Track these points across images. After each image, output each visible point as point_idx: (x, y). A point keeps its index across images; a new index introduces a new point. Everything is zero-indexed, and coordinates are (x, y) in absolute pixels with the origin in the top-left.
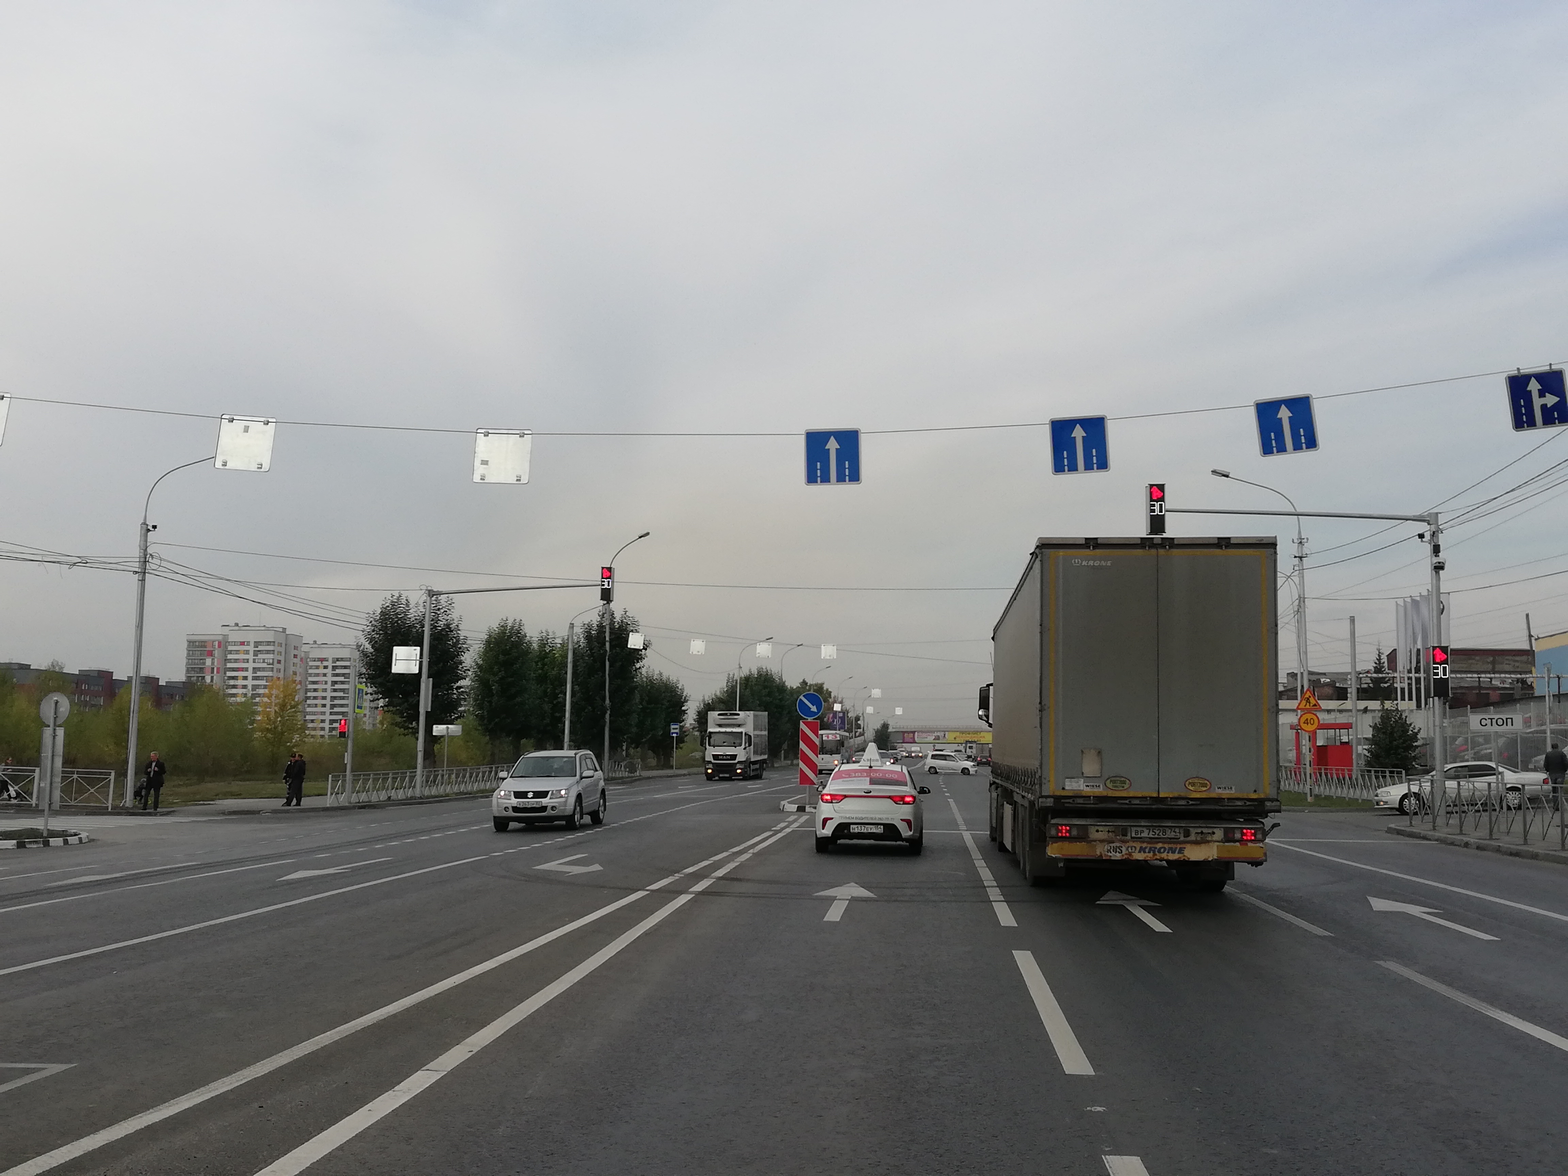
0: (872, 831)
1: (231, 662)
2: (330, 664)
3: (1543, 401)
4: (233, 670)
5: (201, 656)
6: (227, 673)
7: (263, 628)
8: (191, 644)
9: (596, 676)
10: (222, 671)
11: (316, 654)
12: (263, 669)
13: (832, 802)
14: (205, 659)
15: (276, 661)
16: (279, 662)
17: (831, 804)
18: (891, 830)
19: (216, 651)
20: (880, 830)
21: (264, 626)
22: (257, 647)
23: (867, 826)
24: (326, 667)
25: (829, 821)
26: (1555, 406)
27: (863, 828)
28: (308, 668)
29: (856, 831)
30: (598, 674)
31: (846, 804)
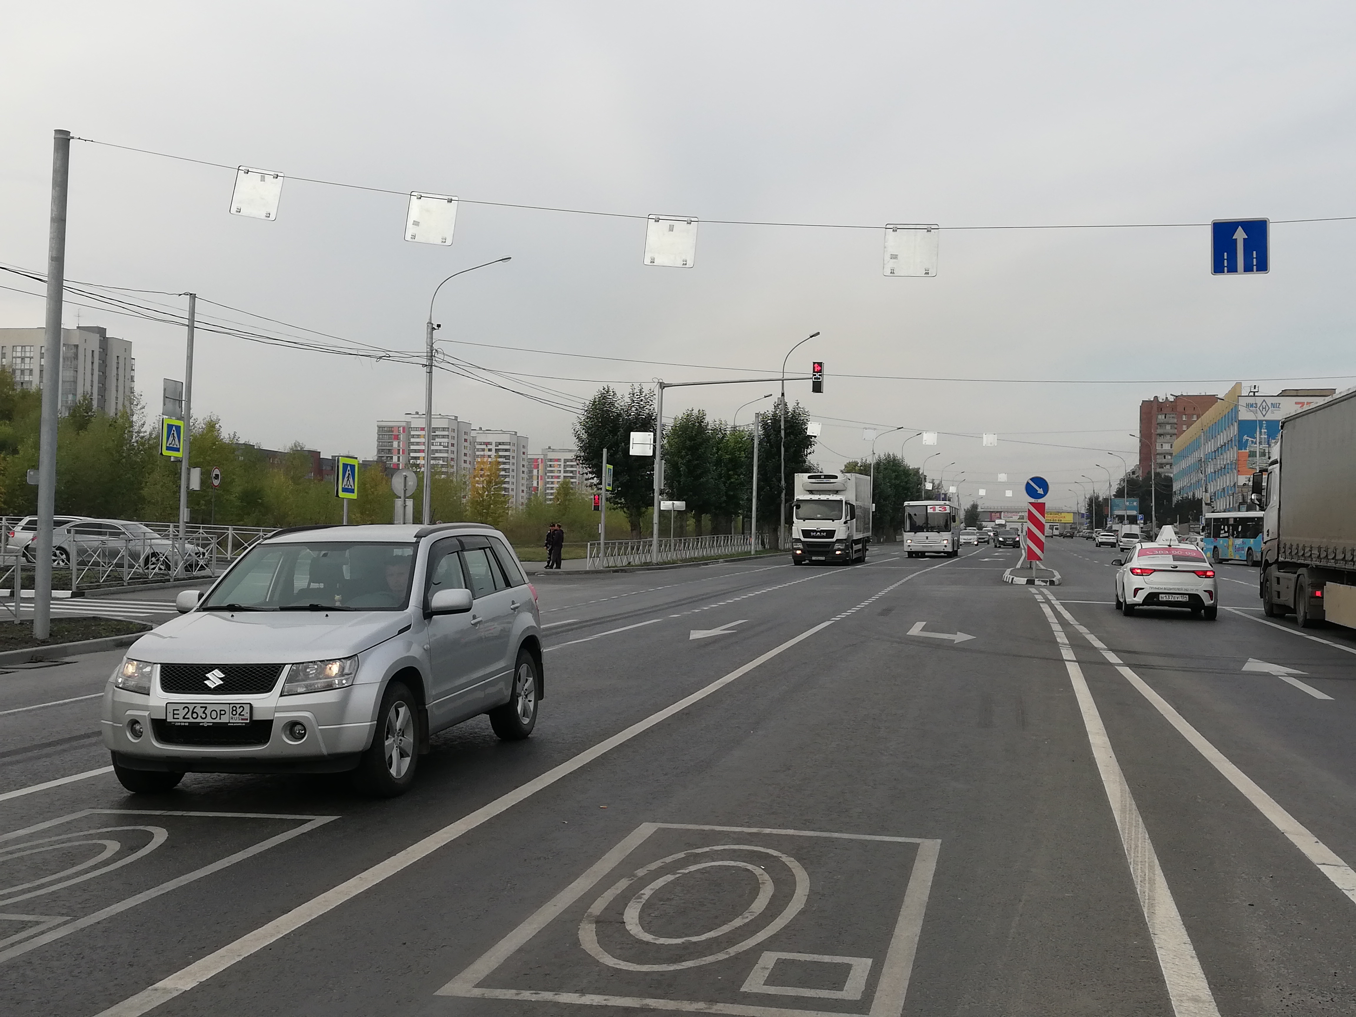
0: (1178, 600)
1: (414, 445)
2: (493, 447)
4: (415, 451)
5: (389, 439)
6: (411, 454)
7: (439, 417)
8: (381, 429)
9: (774, 460)
10: (406, 452)
11: (481, 438)
12: (440, 451)
13: (1143, 575)
14: (393, 442)
15: (450, 445)
16: (453, 445)
17: (1142, 577)
18: (1195, 599)
19: (401, 435)
20: (1186, 599)
21: (440, 415)
22: (435, 432)
23: (1174, 596)
24: (490, 450)
25: (1139, 591)
27: (1170, 597)
28: (476, 450)
29: (1165, 599)
30: (774, 458)
31: (1154, 577)
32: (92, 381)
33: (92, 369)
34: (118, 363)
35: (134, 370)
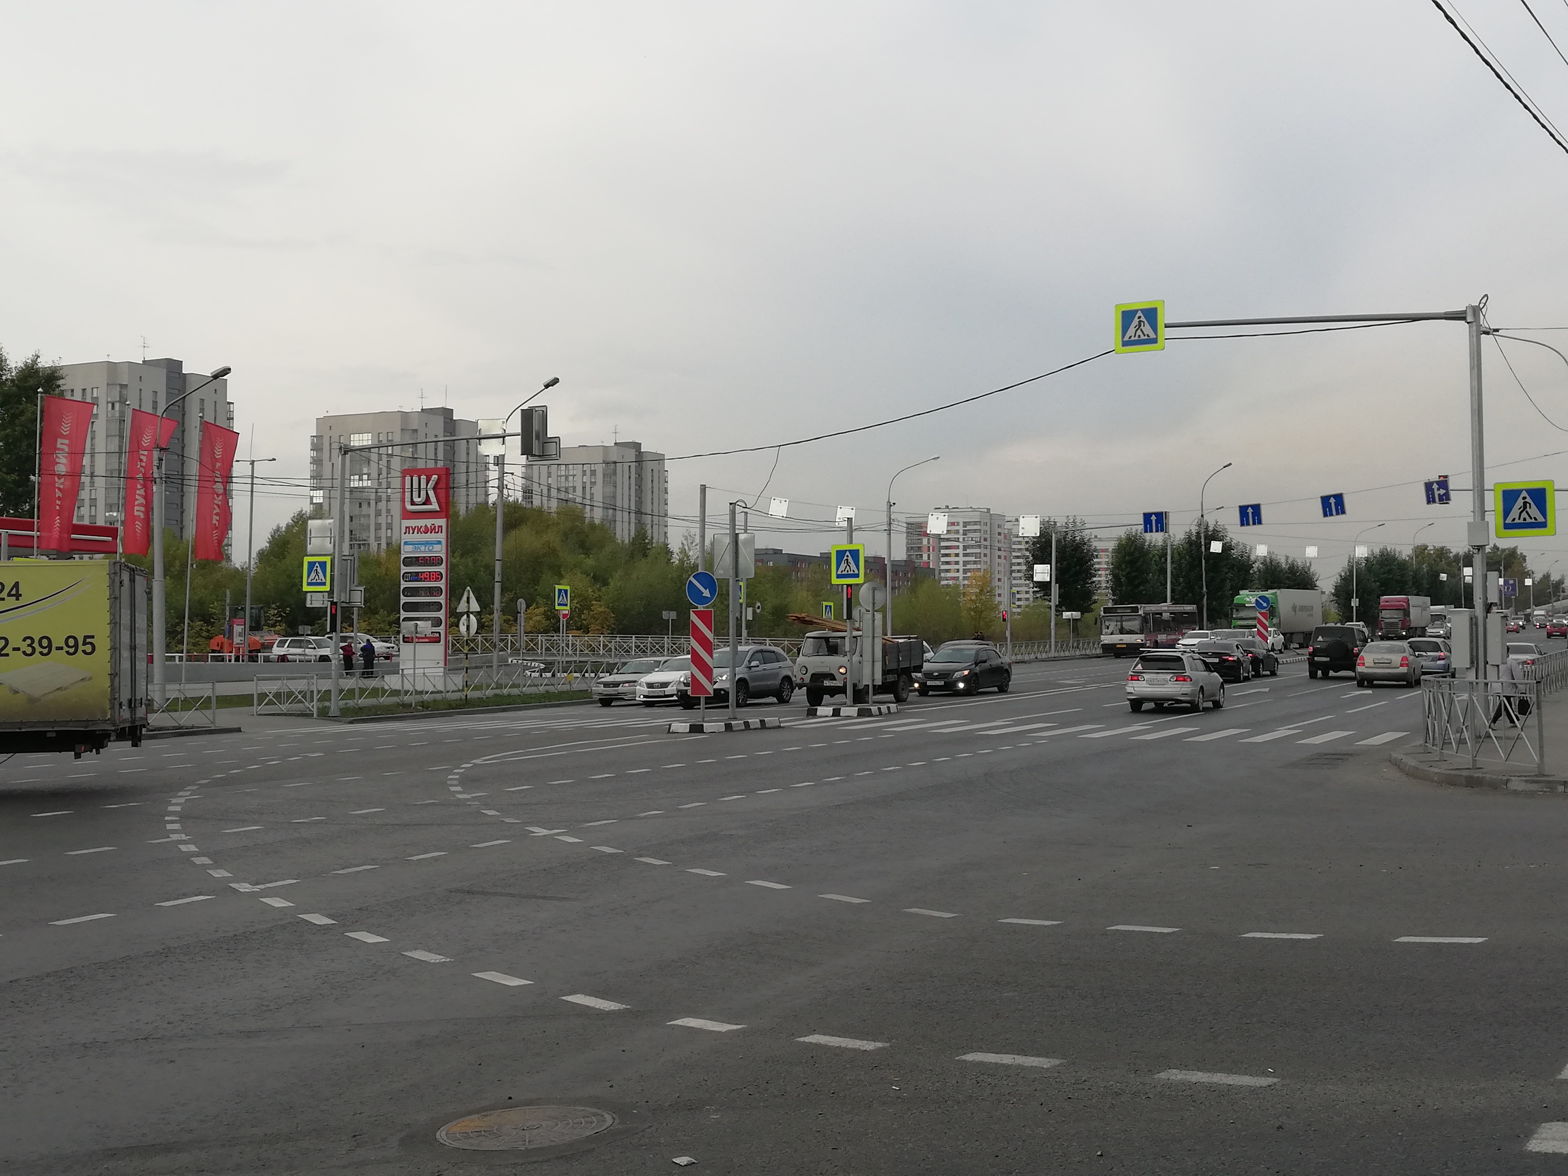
3: (1439, 492)
4: (947, 548)
5: (918, 537)
7: (970, 510)
8: (910, 526)
10: (937, 550)
11: (1017, 530)
12: (972, 547)
14: (922, 539)
15: (982, 539)
16: (985, 540)
21: (971, 507)
22: (966, 527)
26: (1444, 494)
28: (1011, 543)
32: (630, 495)
33: (630, 484)
34: (653, 476)
35: (667, 482)
